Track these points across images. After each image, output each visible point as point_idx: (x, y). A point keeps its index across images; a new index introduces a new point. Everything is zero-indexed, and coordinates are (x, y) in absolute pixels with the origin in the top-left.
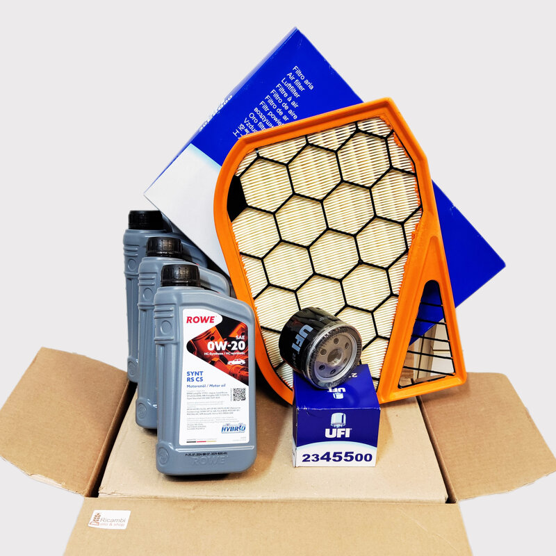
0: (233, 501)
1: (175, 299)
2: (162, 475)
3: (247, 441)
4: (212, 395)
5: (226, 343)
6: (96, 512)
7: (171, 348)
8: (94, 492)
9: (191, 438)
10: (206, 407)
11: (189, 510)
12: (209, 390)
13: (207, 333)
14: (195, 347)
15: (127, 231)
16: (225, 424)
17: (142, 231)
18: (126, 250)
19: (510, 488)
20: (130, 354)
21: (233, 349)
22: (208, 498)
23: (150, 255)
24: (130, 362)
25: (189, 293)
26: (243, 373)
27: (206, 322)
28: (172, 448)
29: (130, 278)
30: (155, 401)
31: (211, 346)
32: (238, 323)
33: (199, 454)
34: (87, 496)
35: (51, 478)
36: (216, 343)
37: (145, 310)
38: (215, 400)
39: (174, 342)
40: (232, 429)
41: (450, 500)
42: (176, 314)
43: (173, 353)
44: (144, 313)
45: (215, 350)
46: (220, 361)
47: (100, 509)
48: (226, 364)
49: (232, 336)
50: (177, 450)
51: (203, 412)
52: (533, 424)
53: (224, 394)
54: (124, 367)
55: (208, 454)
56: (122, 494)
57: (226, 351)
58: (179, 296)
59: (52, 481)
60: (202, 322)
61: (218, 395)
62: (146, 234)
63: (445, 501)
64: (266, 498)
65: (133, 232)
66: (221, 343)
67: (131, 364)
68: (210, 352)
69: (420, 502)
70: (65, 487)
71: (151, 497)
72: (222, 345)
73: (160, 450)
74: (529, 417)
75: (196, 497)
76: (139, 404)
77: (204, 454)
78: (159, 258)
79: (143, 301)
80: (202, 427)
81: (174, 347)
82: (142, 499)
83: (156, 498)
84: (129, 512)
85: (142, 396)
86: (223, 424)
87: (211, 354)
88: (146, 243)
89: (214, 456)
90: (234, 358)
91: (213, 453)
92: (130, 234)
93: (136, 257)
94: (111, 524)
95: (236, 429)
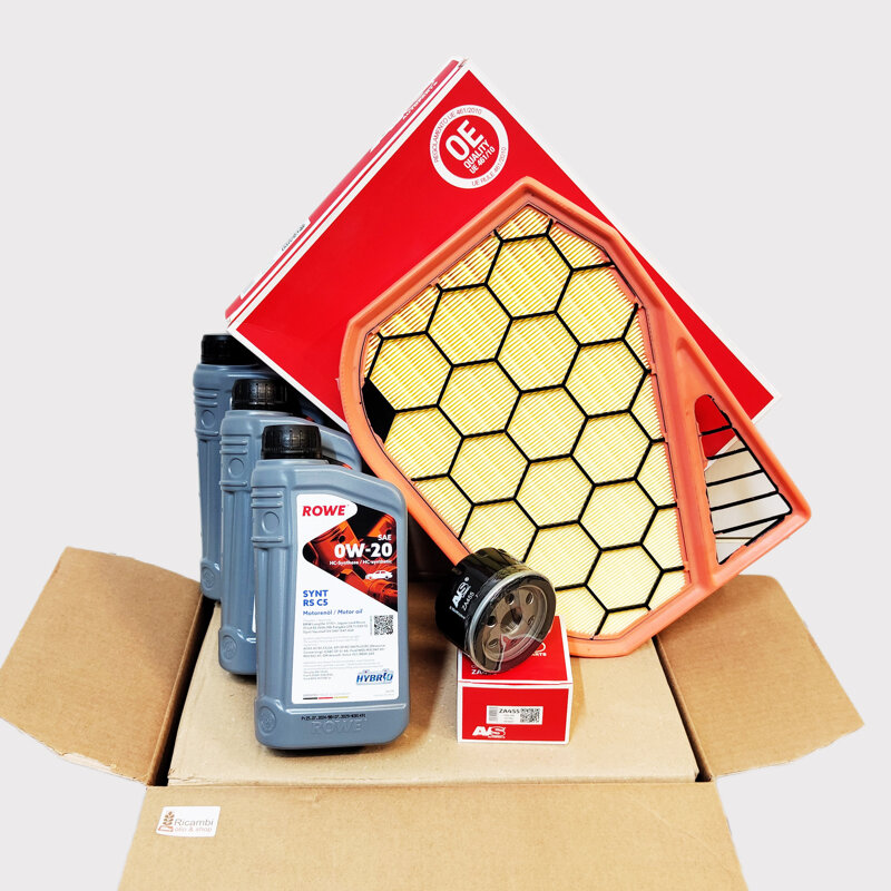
1: (284, 479)
2: (264, 747)
3: (396, 696)
4: (341, 627)
5: (363, 545)
6: (166, 811)
7: (278, 553)
8: (160, 778)
9: (311, 693)
10: (333, 645)
11: (310, 802)
12: (337, 619)
13: (334, 530)
14: (316, 553)
15: (199, 367)
16: (361, 670)
17: (223, 368)
18: (199, 397)
19: (791, 758)
20: (204, 555)
21: (373, 555)
22: (337, 782)
23: (237, 406)
24: (204, 568)
25: (305, 469)
26: (390, 592)
27: (332, 514)
28: (281, 708)
29: (204, 439)
30: (252, 635)
31: (340, 550)
32: (380, 515)
33: (321, 717)
34: (150, 784)
35: (94, 757)
36: (348, 546)
37: (231, 492)
38: (346, 634)
39: (283, 544)
40: (373, 678)
41: (702, 777)
42: (286, 502)
43: (281, 562)
44: (230, 497)
45: (347, 557)
46: (355, 574)
47: (172, 805)
48: (364, 578)
49: (371, 535)
50: (288, 711)
51: (329, 652)
52: (820, 656)
53: (360, 625)
54: (196, 576)
55: (336, 716)
56: (202, 779)
57: (362, 558)
58: (291, 474)
59: (96, 763)
60: (326, 514)
61: (350, 627)
62: (228, 374)
63: (694, 778)
64: (425, 781)
65: (209, 369)
66: (355, 546)
67: (206, 571)
68: (338, 559)
69: (657, 781)
70: (116, 771)
71: (249, 784)
72: (357, 550)
73: (262, 711)
74: (814, 645)
75: (319, 782)
76: (223, 637)
77: (330, 717)
78: (253, 412)
79: (228, 477)
80: (326, 676)
81: (282, 554)
82: (235, 787)
83: (257, 784)
84: (217, 810)
85: (229, 624)
86: (359, 671)
87: (340, 563)
88: (231, 386)
89: (344, 720)
90: (376, 568)
91: (343, 716)
92: (204, 372)
93: (215, 406)
94: (191, 829)
95: (379, 678)
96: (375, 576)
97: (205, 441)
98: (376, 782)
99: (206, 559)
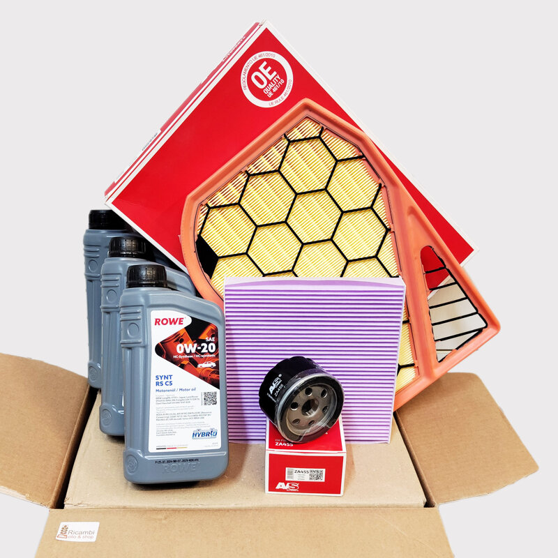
0: (206, 510)
1: (142, 301)
2: (130, 483)
3: (219, 446)
4: (182, 400)
5: (196, 345)
6: (62, 524)
7: (139, 351)
8: (59, 503)
9: (161, 445)
10: (176, 412)
11: (161, 520)
12: (178, 394)
13: (176, 335)
14: (164, 350)
15: (87, 231)
16: (196, 429)
17: (103, 231)
18: (86, 251)
19: (489, 491)
20: (90, 358)
21: (202, 352)
22: (179, 507)
23: (112, 255)
24: (90, 367)
25: (156, 294)
26: (214, 376)
27: (175, 323)
28: (141, 456)
29: (90, 280)
30: (121, 408)
31: (180, 348)
32: (208, 324)
33: (169, 461)
34: (52, 508)
35: (14, 489)
36: (186, 345)
37: (108, 313)
38: (185, 404)
39: (142, 344)
40: (203, 434)
41: (429, 504)
42: (143, 316)
43: (140, 356)
44: (107, 316)
45: (185, 352)
46: (190, 364)
47: (67, 521)
48: (196, 367)
49: (201, 337)
50: (146, 457)
51: (173, 417)
52: (509, 424)
53: (195, 398)
54: (85, 374)
55: (179, 461)
56: (88, 505)
57: (196, 353)
58: (146, 297)
59: (15, 493)
60: (171, 324)
61: (188, 400)
62: (107, 235)
63: (423, 505)
64: (239, 506)
65: (94, 232)
66: (191, 345)
67: (92, 369)
68: (179, 354)
69: (398, 506)
70: (29, 499)
71: (119, 508)
72: (191, 347)
73: (128, 458)
74: (504, 417)
75: (166, 507)
76: (102, 410)
77: (175, 461)
78: (123, 259)
79: (106, 302)
80: (172, 433)
81: (141, 351)
82: (110, 510)
83: (124, 508)
84: (98, 524)
85: (106, 401)
86: (194, 429)
87: (180, 357)
88: (108, 244)
89: (185, 463)
90: (205, 360)
91: (184, 461)
92: (91, 234)
93: (98, 257)
94: (79, 537)
95: (208, 434)
96: (204, 365)
97: (91, 281)
98: (206, 507)
99: (92, 361)
